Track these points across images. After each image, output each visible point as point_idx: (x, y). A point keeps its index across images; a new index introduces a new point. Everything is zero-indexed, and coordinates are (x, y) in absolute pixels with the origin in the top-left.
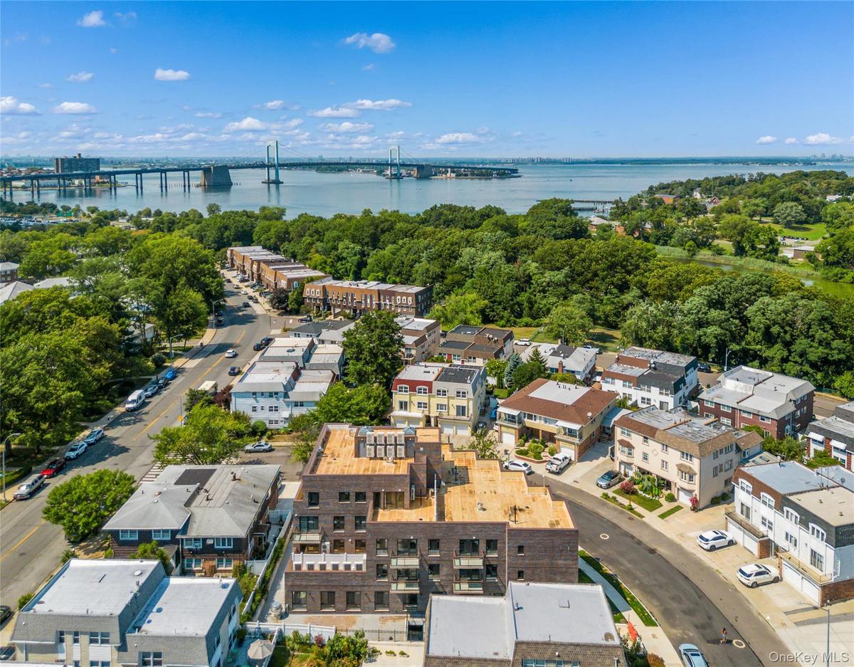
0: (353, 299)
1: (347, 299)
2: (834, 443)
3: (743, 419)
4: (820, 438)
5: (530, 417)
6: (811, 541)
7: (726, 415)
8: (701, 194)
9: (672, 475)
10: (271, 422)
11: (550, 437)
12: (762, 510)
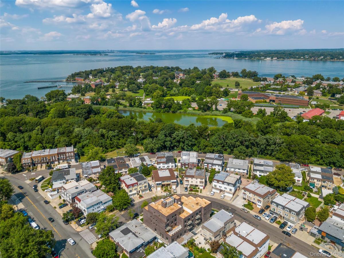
0: (46, 159)
1: (43, 160)
2: (209, 165)
3: (190, 165)
4: (206, 165)
5: (163, 182)
6: (229, 187)
7: (187, 165)
8: (92, 77)
9: (198, 184)
10: (98, 211)
11: (169, 185)
12: (218, 185)
